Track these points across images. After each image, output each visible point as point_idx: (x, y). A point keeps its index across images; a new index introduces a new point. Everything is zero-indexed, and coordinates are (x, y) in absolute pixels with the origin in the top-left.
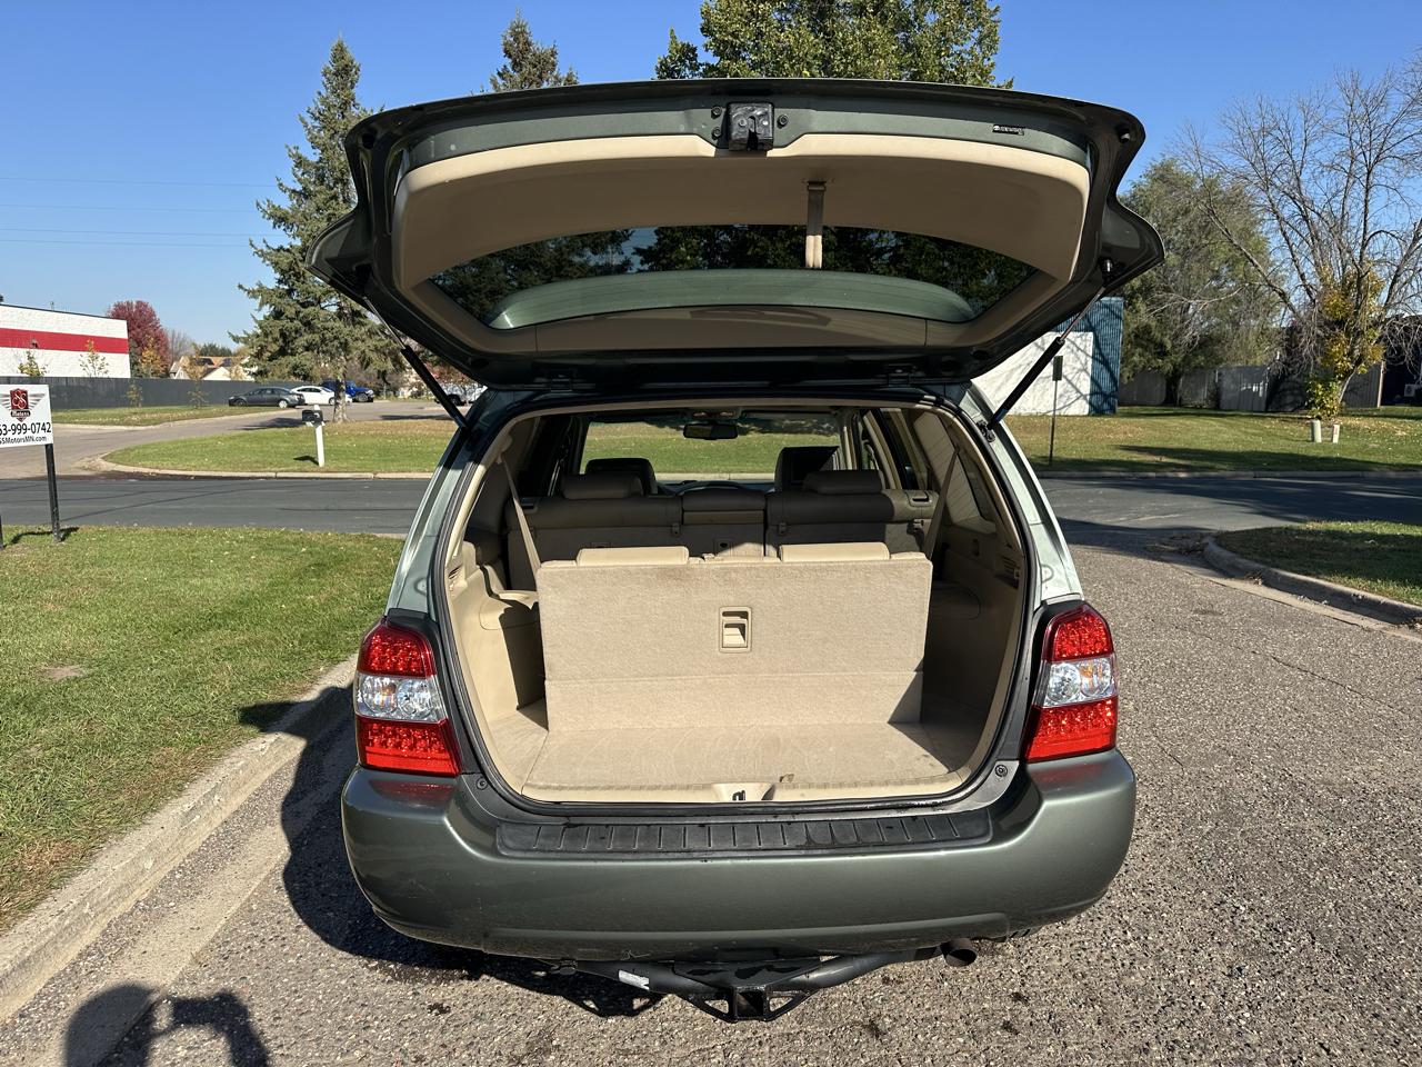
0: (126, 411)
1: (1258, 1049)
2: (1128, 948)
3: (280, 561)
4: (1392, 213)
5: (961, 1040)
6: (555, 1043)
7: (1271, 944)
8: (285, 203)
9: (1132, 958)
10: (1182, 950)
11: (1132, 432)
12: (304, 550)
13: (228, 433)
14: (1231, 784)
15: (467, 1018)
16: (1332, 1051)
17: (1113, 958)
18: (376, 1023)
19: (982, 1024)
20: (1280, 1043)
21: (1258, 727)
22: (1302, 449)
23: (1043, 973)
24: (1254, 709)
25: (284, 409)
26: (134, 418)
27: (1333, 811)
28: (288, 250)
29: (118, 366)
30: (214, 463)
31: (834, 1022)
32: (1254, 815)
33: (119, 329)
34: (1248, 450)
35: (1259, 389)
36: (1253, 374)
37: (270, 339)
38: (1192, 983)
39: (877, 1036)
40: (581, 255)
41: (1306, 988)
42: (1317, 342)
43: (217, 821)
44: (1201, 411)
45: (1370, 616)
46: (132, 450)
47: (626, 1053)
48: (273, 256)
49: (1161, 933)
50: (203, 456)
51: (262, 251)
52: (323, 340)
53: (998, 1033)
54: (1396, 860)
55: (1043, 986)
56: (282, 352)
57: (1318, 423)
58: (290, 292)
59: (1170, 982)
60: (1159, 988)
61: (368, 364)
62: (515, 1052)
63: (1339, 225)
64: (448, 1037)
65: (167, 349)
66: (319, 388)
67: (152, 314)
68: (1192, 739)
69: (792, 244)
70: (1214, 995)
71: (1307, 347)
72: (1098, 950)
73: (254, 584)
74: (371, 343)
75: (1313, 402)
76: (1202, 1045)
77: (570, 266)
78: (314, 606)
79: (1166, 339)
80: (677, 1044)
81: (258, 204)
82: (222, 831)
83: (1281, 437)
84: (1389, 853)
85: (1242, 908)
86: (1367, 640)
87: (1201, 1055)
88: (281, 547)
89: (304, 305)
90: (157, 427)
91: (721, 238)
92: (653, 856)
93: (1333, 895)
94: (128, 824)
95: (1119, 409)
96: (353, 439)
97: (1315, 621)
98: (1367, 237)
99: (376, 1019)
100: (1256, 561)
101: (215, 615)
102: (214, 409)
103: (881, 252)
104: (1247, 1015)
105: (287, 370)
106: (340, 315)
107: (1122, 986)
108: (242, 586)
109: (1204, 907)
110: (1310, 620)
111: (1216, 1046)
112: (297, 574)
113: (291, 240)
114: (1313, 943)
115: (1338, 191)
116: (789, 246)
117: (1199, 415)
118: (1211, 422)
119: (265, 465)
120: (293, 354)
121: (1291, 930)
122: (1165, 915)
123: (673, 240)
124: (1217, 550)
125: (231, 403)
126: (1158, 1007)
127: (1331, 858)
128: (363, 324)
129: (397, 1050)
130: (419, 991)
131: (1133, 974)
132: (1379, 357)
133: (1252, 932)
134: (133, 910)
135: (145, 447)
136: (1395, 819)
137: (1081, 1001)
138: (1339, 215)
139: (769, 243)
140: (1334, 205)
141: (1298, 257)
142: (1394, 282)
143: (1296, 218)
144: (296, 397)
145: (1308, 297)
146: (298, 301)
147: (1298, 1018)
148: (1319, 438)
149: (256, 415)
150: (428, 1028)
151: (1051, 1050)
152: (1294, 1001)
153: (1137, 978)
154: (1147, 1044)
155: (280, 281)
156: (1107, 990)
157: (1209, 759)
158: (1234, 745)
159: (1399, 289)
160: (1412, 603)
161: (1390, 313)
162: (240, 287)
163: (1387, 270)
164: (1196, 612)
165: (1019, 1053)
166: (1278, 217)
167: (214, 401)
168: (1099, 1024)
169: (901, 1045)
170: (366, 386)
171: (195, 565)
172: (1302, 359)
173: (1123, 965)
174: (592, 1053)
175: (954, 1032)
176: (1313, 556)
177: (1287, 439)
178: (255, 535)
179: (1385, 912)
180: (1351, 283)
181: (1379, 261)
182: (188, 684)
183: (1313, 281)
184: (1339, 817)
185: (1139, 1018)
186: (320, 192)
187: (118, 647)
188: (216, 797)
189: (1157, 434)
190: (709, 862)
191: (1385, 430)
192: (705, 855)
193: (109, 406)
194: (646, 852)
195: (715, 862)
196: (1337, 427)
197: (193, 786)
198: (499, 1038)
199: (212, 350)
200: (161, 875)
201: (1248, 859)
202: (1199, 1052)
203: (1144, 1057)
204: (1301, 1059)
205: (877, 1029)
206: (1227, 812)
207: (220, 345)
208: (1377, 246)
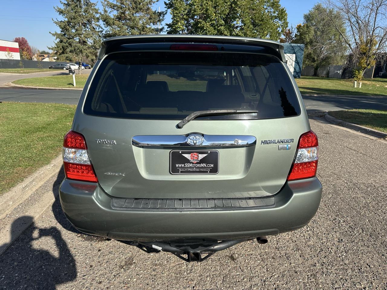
0: (19, 69)
1: (348, 265)
2: (308, 233)
3: (60, 113)
4: (382, 22)
5: (259, 262)
6: (134, 261)
7: (351, 232)
8: (62, 7)
9: (310, 236)
10: (324, 234)
11: (304, 83)
12: (68, 110)
13: (48, 76)
14: (336, 183)
15: (107, 253)
16: (371, 266)
17: (304, 236)
18: (78, 254)
19: (265, 257)
20: (355, 263)
21: (343, 167)
22: (351, 89)
23: (283, 240)
24: (342, 162)
25: (65, 70)
26: (21, 71)
27: (366, 192)
28: (64, 22)
29: (16, 56)
30: (44, 85)
31: (220, 255)
32: (343, 193)
33: (16, 45)
34: (336, 89)
35: (340, 72)
36: (339, 68)
37: (59, 49)
38: (328, 244)
39: (233, 260)
40: (149, 25)
41: (362, 246)
42: (358, 59)
43: (34, 190)
44: (323, 78)
45: (372, 135)
46: (20, 80)
47: (156, 265)
48: (59, 23)
49: (318, 228)
50: (41, 83)
51: (56, 22)
52: (75, 49)
53: (270, 259)
54: (385, 207)
55: (283, 245)
56: (63, 53)
57: (356, 82)
58: (65, 35)
59: (321, 244)
60: (318, 245)
61: (88, 57)
62: (121, 264)
63: (367, 25)
64: (101, 259)
65: (31, 52)
66: (75, 64)
67: (26, 41)
68: (325, 170)
69: (212, 23)
70: (334, 248)
71: (355, 60)
72: (300, 233)
73: (52, 119)
74: (89, 51)
75: (355, 76)
76: (332, 264)
77: (146, 28)
78: (69, 126)
79: (315, 57)
80: (172, 262)
81: (54, 7)
82: (36, 193)
83: (345, 86)
84: (383, 205)
85: (341, 221)
86: (372, 142)
87: (331, 267)
88: (61, 109)
89: (69, 39)
90: (28, 74)
91: (191, 21)
92: (164, 210)
93: (368, 217)
94: (5, 191)
95: (301, 77)
96: (84, 79)
97: (357, 137)
98: (375, 28)
99: (79, 253)
100: (340, 119)
101: (39, 128)
102: (45, 70)
103: (237, 27)
104: (345, 254)
105: (64, 58)
106: (80, 42)
107: (307, 245)
108: (48, 120)
109: (330, 220)
110: (356, 136)
111: (336, 264)
112: (65, 117)
113: (64, 19)
114: (363, 232)
115: (368, 15)
116: (211, 24)
117: (322, 79)
118: (326, 81)
119: (59, 85)
120: (67, 54)
121: (356, 228)
122: (319, 223)
123: (176, 21)
124: (329, 116)
125: (50, 68)
126: (318, 252)
127: (366, 206)
128: (86, 45)
129: (84, 263)
130: (93, 244)
131: (310, 241)
132: (374, 64)
133: (345, 229)
134: (5, 217)
135: (24, 80)
136: (384, 194)
137: (295, 249)
138: (367, 22)
139: (205, 23)
140: (366, 19)
141: (355, 34)
142: (381, 42)
143: (355, 22)
144: (68, 67)
145: (356, 46)
146: (67, 37)
147: (360, 256)
148: (356, 86)
149: (57, 71)
150: (94, 256)
151: (286, 265)
152: (358, 250)
153: (311, 242)
154: (315, 263)
155: (62, 31)
156: (303, 246)
157: (330, 176)
158: (336, 172)
159: (382, 45)
160: (385, 132)
161: (379, 51)
162: (50, 33)
163: (379, 39)
164: (324, 133)
165: (277, 266)
166: (350, 22)
167: (44, 67)
168: (301, 257)
169: (241, 263)
170: (88, 64)
171: (35, 113)
172: (353, 64)
173: (307, 238)
174: (145, 265)
175: (257, 259)
176: (355, 118)
177: (347, 86)
178: (54, 105)
179: (383, 223)
180: (369, 42)
181: (377, 36)
182: (28, 148)
183: (358, 41)
184: (367, 193)
185: (312, 255)
186: (72, 4)
187: (9, 136)
188: (34, 183)
189: (311, 84)
190: (182, 212)
191: (374, 84)
192: (181, 209)
193: (14, 68)
194: (161, 209)
195: (184, 212)
196: (361, 83)
197: (26, 179)
198: (117, 260)
199: (44, 53)
200: (15, 207)
201: (342, 206)
202: (331, 266)
203: (314, 267)
204: (362, 269)
205: (233, 258)
206: (335, 192)
207: (46, 51)
208: (377, 31)
